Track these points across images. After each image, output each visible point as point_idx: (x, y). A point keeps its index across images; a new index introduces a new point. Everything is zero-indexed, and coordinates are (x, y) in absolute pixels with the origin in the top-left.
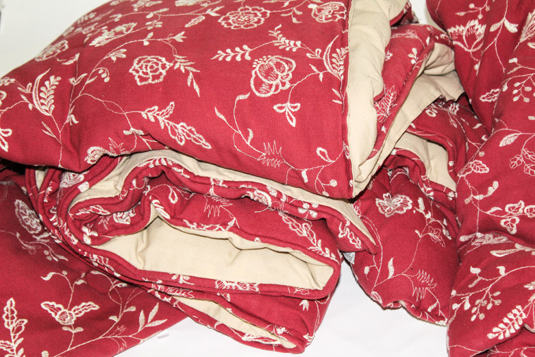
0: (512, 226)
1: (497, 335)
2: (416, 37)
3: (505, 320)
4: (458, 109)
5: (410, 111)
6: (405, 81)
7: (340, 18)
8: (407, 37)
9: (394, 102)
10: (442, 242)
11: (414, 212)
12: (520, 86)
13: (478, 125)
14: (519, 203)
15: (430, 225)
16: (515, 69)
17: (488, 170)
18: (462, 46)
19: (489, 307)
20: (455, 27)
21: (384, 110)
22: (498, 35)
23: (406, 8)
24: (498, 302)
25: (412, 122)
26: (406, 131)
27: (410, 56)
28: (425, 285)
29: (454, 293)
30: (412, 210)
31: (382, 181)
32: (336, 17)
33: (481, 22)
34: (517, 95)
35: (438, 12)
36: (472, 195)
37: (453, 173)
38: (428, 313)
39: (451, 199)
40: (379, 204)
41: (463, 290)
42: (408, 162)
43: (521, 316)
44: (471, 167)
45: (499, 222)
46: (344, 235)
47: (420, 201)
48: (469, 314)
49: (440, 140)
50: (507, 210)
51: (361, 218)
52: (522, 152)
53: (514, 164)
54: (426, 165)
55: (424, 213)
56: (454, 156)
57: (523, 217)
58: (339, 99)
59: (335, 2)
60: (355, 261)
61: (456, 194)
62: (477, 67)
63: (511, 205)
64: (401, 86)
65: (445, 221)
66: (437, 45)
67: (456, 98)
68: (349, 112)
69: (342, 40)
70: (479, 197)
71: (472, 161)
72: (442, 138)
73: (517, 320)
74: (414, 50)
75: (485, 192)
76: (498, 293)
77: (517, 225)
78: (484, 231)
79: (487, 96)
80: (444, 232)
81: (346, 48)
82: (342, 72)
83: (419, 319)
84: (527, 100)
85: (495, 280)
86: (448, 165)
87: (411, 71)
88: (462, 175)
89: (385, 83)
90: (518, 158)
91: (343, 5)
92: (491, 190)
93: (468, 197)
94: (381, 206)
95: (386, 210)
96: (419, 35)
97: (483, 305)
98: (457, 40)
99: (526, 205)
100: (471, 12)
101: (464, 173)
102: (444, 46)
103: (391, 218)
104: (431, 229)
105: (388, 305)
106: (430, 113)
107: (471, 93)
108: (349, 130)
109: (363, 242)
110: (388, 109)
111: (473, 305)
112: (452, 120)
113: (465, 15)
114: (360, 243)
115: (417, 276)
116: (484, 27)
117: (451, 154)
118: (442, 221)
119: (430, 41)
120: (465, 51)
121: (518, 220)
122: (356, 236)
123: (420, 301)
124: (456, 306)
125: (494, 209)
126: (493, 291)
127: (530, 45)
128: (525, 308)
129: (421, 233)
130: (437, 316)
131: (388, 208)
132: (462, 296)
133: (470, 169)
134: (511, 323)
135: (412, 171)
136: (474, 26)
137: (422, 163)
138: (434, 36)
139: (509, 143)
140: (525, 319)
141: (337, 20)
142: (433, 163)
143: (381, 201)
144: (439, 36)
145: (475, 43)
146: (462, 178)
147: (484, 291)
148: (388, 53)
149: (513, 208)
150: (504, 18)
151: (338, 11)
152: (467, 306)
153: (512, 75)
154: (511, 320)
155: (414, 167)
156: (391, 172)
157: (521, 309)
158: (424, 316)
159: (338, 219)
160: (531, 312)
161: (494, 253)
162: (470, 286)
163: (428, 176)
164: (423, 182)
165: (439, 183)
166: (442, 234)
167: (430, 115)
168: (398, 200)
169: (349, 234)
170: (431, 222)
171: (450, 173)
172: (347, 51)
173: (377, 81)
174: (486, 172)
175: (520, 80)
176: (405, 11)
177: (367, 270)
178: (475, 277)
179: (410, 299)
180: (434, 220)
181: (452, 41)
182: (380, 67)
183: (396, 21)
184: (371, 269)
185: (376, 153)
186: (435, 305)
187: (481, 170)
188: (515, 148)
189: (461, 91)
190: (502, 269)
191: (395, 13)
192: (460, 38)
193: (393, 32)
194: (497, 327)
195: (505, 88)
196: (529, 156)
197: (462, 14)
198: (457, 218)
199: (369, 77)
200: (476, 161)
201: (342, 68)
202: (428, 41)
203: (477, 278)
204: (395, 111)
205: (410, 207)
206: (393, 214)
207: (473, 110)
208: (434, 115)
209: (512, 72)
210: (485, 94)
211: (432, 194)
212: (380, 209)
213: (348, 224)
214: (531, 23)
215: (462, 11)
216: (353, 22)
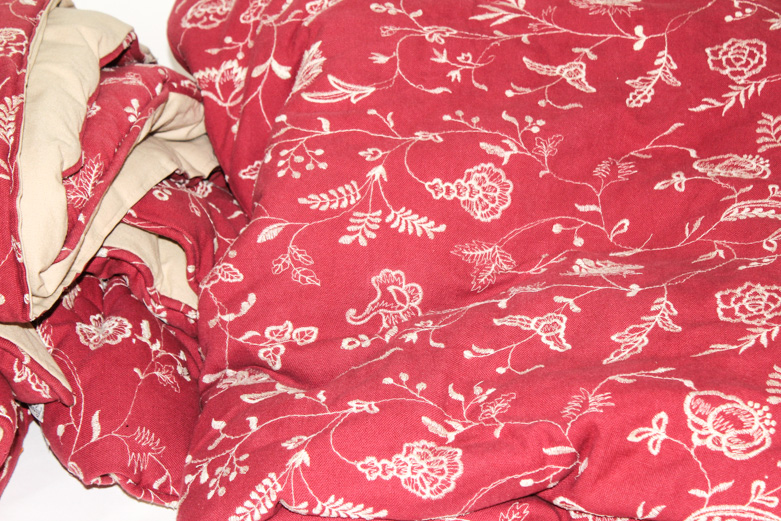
0: (275, 358)
1: (242, 517)
2: (140, 83)
3: (254, 495)
4: (210, 190)
5: (127, 191)
6: (118, 147)
7: (15, 51)
8: (126, 83)
9: (99, 179)
10: (175, 385)
11: (134, 341)
12: (289, 154)
13: (237, 213)
14: (285, 325)
15: (158, 359)
16: (283, 131)
17: (242, 276)
18: (214, 98)
19: (232, 477)
20: (204, 70)
21: (83, 190)
22: (263, 83)
23: (128, 41)
24: (244, 470)
25: (132, 208)
26: (121, 221)
27: (128, 110)
28: (148, 449)
29: (189, 459)
30: (130, 339)
31: (90, 297)
32: (10, 50)
33: (242, 63)
34: (283, 167)
35: (181, 47)
36: (219, 315)
37: (195, 282)
38: (154, 490)
39: (192, 322)
40: (81, 331)
41: (201, 454)
42: (126, 268)
43: (274, 487)
44: (217, 273)
45: (257, 353)
46: (23, 378)
47: (145, 325)
48: (206, 488)
49: (173, 234)
50: (267, 334)
51: (54, 352)
52: (289, 251)
53: (278, 268)
54: (154, 271)
55: (149, 343)
56: (194, 257)
57: (290, 345)
58: (6, 173)
59: (11, 29)
60: (44, 418)
61: (198, 313)
62: (235, 129)
63: (274, 328)
64: (111, 155)
65: (182, 353)
66: (173, 96)
67: (206, 175)
68: (20, 192)
69: (15, 84)
70: (229, 317)
71: (219, 264)
72: (177, 231)
73: (269, 494)
74: (135, 103)
75: (237, 311)
76: (245, 457)
77: (281, 357)
78: (236, 367)
79: (250, 171)
80: (180, 370)
81: (21, 96)
82: (11, 132)
83: (140, 501)
84: (296, 175)
85: (243, 437)
86: (187, 271)
87: (128, 132)
88: (206, 286)
89: (83, 149)
90: (284, 260)
91: (22, 32)
92: (245, 307)
93: (213, 318)
94: (84, 334)
95: (92, 340)
96: (145, 80)
97: (225, 475)
98: (207, 89)
99: (295, 328)
100: (227, 48)
101: (208, 283)
102: (186, 97)
103: (99, 350)
104: (159, 366)
105: (93, 481)
106: (160, 195)
107: (227, 167)
108: (20, 218)
109: (51, 388)
110: (90, 188)
111: (212, 475)
112: (193, 206)
113: (219, 53)
114: (48, 389)
115: (135, 437)
116: (246, 70)
117: (191, 255)
118: (177, 353)
119: (163, 89)
120: (218, 105)
121: (283, 349)
122: (41, 379)
123: (141, 473)
124: (189, 479)
125: (249, 334)
126: (239, 453)
127: (306, 96)
128: (281, 476)
129: (142, 372)
130: (168, 494)
131: (95, 337)
132: (198, 464)
133: (216, 277)
134: (260, 499)
135: (133, 280)
136: (232, 69)
137: (148, 269)
138: (171, 82)
139: (270, 237)
140: (280, 492)
141: (10, 55)
142: (165, 268)
143: (84, 326)
144: (178, 83)
145: (233, 94)
146: (206, 289)
147: (228, 454)
148: (94, 105)
149: (277, 332)
150: (272, 58)
151: (15, 42)
152: (204, 477)
153: (278, 138)
154: (261, 494)
155: (136, 275)
156: (105, 284)
157: (274, 478)
158: (148, 495)
159: (12, 354)
160: (289, 481)
161: (245, 398)
162: (210, 448)
163: (158, 288)
164: (151, 296)
165: (174, 297)
166: (176, 373)
167: (160, 198)
168: (111, 324)
169: (30, 376)
170: (159, 355)
171: (190, 283)
172: (21, 101)
173: (69, 146)
174: (239, 280)
175: (289, 146)
176: (126, 45)
177: (61, 430)
178: (217, 434)
179: (125, 473)
180: (164, 353)
181: (199, 90)
182: (76, 126)
183: (111, 59)
184: (67, 429)
185: (69, 253)
186: (164, 479)
187: (232, 278)
188: (278, 245)
189: (215, 164)
190: (253, 421)
191: (108, 48)
192: (211, 87)
193: (103, 75)
194: (242, 505)
195: (268, 158)
196: (299, 256)
197: (215, 51)
198: (200, 350)
199: (56, 139)
200: (225, 264)
201: (12, 125)
202: (158, 89)
203: (219, 435)
204: (100, 191)
205: (128, 334)
206: (101, 345)
207: (230, 191)
208: (166, 198)
209: (278, 134)
210: (246, 167)
211: (164, 314)
212: (82, 338)
213: (27, 361)
214: (308, 65)
215: (215, 47)
216: (39, 59)
